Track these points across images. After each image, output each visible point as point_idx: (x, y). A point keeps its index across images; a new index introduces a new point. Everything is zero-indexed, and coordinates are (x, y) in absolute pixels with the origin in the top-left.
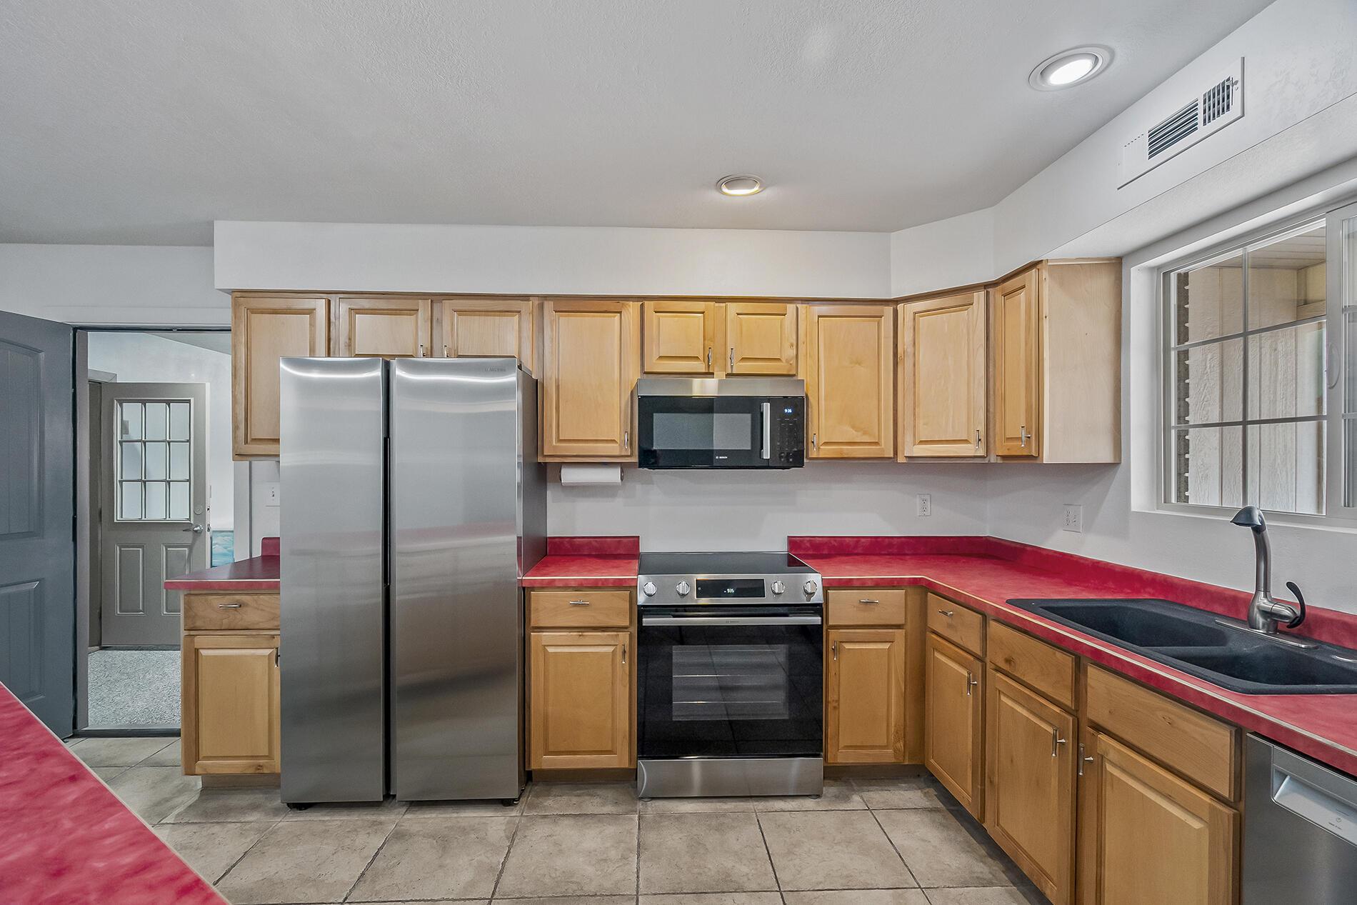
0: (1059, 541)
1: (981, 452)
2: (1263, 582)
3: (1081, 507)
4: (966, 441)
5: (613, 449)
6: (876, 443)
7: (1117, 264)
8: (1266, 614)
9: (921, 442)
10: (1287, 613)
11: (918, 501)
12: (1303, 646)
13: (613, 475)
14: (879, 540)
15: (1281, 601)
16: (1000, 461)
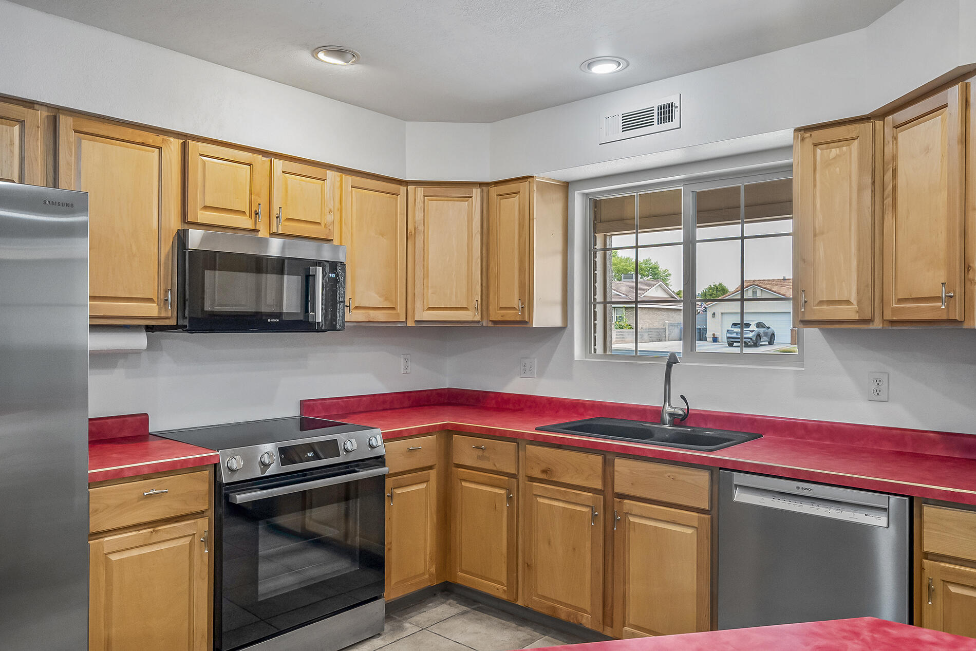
0: (516, 386)
1: (477, 318)
2: (667, 398)
3: (536, 359)
4: (466, 309)
5: (151, 310)
6: (393, 308)
7: (566, 187)
8: (671, 415)
9: (430, 309)
10: (681, 412)
11: (402, 360)
12: (689, 430)
13: (140, 340)
14: (376, 397)
15: (677, 406)
16: (490, 325)
